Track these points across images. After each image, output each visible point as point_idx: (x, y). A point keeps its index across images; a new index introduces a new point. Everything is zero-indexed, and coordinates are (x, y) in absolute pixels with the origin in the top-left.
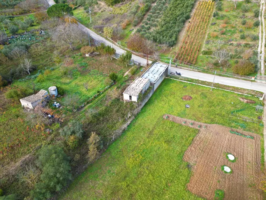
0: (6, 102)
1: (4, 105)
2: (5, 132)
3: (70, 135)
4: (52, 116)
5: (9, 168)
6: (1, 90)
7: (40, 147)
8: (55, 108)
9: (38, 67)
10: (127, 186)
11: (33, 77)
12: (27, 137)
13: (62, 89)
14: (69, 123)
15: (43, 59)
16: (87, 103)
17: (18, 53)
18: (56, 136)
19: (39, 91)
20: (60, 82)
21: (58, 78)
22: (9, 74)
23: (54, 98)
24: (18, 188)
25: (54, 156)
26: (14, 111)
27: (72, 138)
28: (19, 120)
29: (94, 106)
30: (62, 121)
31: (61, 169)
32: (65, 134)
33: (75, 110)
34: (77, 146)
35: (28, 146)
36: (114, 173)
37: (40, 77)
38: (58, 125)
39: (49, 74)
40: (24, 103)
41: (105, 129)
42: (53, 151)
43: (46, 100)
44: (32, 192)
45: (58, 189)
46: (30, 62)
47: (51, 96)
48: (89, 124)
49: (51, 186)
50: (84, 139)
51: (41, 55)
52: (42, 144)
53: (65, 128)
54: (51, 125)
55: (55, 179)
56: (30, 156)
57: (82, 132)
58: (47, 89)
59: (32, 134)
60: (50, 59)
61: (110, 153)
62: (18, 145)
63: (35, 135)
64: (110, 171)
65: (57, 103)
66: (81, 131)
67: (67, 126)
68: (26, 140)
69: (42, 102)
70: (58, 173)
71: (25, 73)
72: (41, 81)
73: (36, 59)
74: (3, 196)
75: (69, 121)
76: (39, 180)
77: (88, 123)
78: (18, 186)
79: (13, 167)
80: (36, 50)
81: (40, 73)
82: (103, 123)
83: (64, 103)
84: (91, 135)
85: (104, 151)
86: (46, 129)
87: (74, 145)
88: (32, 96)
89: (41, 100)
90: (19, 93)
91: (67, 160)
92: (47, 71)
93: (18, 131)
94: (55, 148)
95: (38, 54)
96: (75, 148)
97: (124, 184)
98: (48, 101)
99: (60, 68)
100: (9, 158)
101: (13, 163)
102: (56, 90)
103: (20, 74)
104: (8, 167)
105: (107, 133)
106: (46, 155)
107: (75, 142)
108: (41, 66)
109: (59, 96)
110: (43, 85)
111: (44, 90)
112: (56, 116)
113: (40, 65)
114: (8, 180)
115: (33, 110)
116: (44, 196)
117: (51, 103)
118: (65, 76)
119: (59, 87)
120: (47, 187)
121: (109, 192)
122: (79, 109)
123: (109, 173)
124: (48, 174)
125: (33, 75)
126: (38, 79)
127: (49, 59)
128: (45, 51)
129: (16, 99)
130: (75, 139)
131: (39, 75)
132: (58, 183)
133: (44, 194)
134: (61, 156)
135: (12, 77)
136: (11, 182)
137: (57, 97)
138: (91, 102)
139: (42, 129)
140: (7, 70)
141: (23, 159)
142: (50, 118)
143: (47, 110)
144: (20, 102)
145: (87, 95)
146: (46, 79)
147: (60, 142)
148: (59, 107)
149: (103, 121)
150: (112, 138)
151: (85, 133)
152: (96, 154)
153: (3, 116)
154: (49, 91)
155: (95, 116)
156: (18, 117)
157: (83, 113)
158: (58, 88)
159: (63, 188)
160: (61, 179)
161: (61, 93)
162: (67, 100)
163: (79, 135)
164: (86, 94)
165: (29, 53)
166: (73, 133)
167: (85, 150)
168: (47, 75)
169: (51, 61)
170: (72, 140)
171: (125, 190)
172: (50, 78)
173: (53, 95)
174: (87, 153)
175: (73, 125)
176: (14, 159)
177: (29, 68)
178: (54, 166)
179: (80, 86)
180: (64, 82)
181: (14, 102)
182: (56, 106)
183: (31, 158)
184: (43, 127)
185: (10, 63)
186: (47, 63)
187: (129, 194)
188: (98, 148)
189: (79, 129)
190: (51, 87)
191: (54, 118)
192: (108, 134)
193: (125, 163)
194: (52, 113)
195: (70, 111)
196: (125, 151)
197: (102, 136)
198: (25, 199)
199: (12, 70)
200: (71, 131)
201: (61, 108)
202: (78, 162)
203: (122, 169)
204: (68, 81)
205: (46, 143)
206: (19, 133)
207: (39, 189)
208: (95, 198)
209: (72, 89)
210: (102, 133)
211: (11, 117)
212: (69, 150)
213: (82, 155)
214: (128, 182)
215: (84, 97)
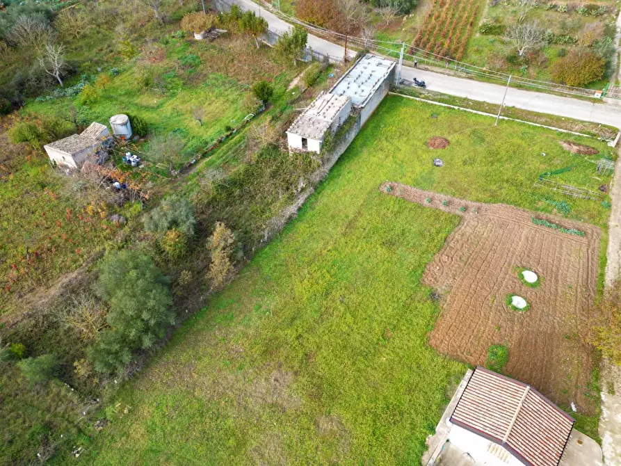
0: (11, 152)
1: (8, 158)
2: (17, 222)
3: (166, 229)
4: (124, 186)
5: (36, 299)
7: (101, 255)
8: (130, 167)
9: (79, 67)
10: (297, 338)
11: (70, 91)
12: (69, 233)
13: (141, 121)
14: (163, 202)
15: (90, 47)
16: (203, 155)
17: (28, 30)
18: (134, 230)
19: (87, 127)
20: (136, 104)
21: (129, 94)
22: (12, 83)
23: (124, 142)
24: (58, 342)
25: (133, 274)
26: (33, 172)
27: (172, 235)
28: (46, 193)
29: (218, 162)
30: (147, 197)
31: (151, 303)
33: (176, 173)
34: (184, 253)
35: (72, 252)
36: (269, 310)
37: (87, 91)
38: (138, 207)
39: (108, 85)
40: (54, 153)
41: (247, 215)
42: (131, 264)
43: (106, 148)
44: (89, 350)
45: (147, 342)
46: (61, 53)
47: (118, 137)
48: (209, 204)
49: (131, 338)
50: (198, 238)
51: (84, 36)
52: (104, 249)
53: (155, 213)
54: (121, 205)
55: (139, 323)
56: (79, 274)
57: (194, 221)
58: (106, 121)
59: (79, 226)
60: (109, 46)
61: (259, 269)
62: (49, 250)
63: (87, 229)
64: (261, 307)
65: (132, 155)
66: (192, 220)
67: (158, 209)
68: (67, 240)
69: (98, 153)
70: (144, 312)
71: (50, 80)
72: (90, 100)
73: (73, 46)
74: (27, 357)
75: (162, 197)
77: (206, 201)
78: (58, 338)
79: (45, 298)
80: (73, 23)
81: (87, 82)
82: (242, 203)
83: (148, 154)
84: (214, 230)
85: (245, 265)
86: (111, 214)
87: (178, 251)
88: (72, 139)
89: (94, 149)
90: (41, 130)
91: (164, 284)
92: (103, 75)
93: (46, 219)
94: (134, 258)
95: (78, 33)
96: (181, 258)
97: (290, 334)
98: (111, 150)
99: (135, 69)
100: (32, 278)
101: (42, 289)
102: (129, 124)
103: (37, 84)
104: (32, 299)
105: (251, 224)
106: (114, 273)
107: (180, 245)
108: (87, 63)
109: (136, 138)
110: (95, 112)
111: (99, 122)
112: (133, 186)
113: (84, 62)
114: (35, 326)
115: (78, 171)
116: (116, 358)
117: (118, 154)
118: (147, 90)
119: (135, 117)
120: (124, 340)
121: (257, 350)
122: (185, 169)
123: (257, 310)
124: (123, 312)
125: (70, 86)
126: (81, 97)
127: (106, 46)
128: (94, 26)
129: (35, 143)
130: (178, 237)
131: (85, 88)
132: (147, 330)
133: (116, 353)
134: (148, 275)
135: (21, 92)
136: (43, 329)
137: (131, 139)
138: (212, 154)
139: (102, 214)
140: (6, 74)
141: (65, 280)
142: (119, 189)
143: (112, 171)
144: (45, 152)
145: (201, 137)
146: (101, 97)
147: (144, 244)
148: (138, 164)
149: (241, 197)
150: (264, 236)
151: (200, 223)
152: (228, 270)
153: (10, 185)
154: (112, 125)
155: (223, 187)
156: (43, 186)
157: (195, 180)
158: (131, 119)
159: (158, 341)
160: (152, 322)
161: (140, 131)
162: (155, 148)
163: (189, 229)
164: (201, 134)
165: (55, 29)
166: (174, 223)
167: (202, 261)
168: (102, 87)
169: (111, 51)
170: (172, 239)
171: (294, 345)
172: (111, 94)
173: (122, 137)
174: (207, 268)
175: (173, 205)
176: (44, 279)
177: (59, 69)
178: (134, 296)
179: (183, 115)
180: (144, 104)
182: (129, 161)
183: (83, 279)
184: (103, 210)
185: (14, 56)
186: (102, 57)
187: (301, 355)
188: (231, 258)
189: (187, 216)
190: (116, 116)
191: (127, 190)
192: (253, 226)
193: (292, 289)
194: (123, 177)
195: (163, 173)
196: (292, 264)
197: (241, 232)
198: (76, 364)
199: (19, 73)
200: (169, 220)
201: (141, 167)
202: (187, 288)
203: (285, 303)
204: (155, 101)
205: (112, 245)
206: (49, 223)
207: (106, 344)
208: (228, 362)
209: (164, 121)
210: (240, 225)
211: (27, 187)
212: (167, 261)
213: (195, 273)
214: (300, 330)
215: (194, 141)
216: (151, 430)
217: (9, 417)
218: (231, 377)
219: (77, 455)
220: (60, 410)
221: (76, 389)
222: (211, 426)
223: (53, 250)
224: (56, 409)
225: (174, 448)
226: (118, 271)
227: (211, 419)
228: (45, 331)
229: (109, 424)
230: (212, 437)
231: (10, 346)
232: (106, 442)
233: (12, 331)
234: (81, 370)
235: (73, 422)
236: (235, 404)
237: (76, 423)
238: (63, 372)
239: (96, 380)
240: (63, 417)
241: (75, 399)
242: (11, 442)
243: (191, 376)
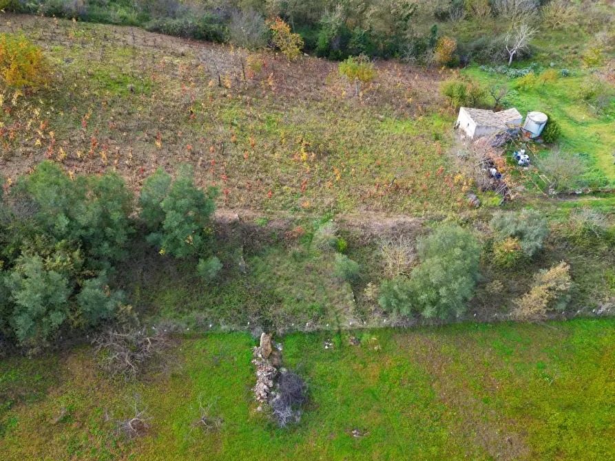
0: (433, 99)
1: (428, 103)
2: (401, 154)
3: (509, 235)
4: (498, 176)
5: (375, 218)
6: (440, 72)
7: (440, 219)
9: (536, 55)
10: (560, 427)
11: (512, 72)
12: (430, 186)
13: (557, 129)
14: (524, 211)
15: (559, 40)
16: (594, 193)
17: (516, 5)
18: (480, 217)
19: (504, 109)
20: (562, 111)
21: (563, 99)
22: (472, 44)
23: (527, 139)
24: (368, 260)
25: (458, 252)
26: (437, 123)
27: (510, 243)
28: (435, 146)
29: (605, 208)
30: (512, 197)
31: (455, 286)
32: (502, 227)
33: (554, 193)
34: (508, 265)
35: (422, 202)
36: (551, 378)
37: (527, 78)
38: (497, 200)
39: (550, 82)
40: (466, 119)
41: (597, 275)
42: (461, 243)
43: (507, 135)
44: (385, 283)
45: (428, 312)
46: (530, 36)
47: (524, 132)
48: (565, 239)
49: (419, 299)
50: (531, 262)
51: (561, 30)
52: (446, 216)
53: (509, 216)
54: (484, 190)
55: (434, 292)
56: (414, 222)
57: (540, 246)
58: (524, 113)
59: (440, 186)
60: (577, 48)
61: (570, 333)
62: (407, 189)
63: (445, 192)
64: (544, 367)
65: (525, 153)
66: (539, 243)
67: (515, 213)
68: (424, 191)
69: (498, 136)
70: (444, 288)
71: (503, 55)
72: (524, 88)
73: (544, 35)
74: (343, 253)
75: (524, 205)
76: (407, 273)
77: (564, 235)
78: (369, 257)
79: (381, 222)
80: (558, 14)
81: (533, 71)
82: (600, 260)
83: (541, 161)
84: (555, 267)
85: (558, 320)
86: (472, 192)
87: (504, 260)
88: (486, 113)
89: (497, 132)
90: (468, 93)
91: (474, 279)
92: (552, 71)
93: (421, 165)
94: (466, 239)
95: (558, 24)
96: (502, 268)
97: (557, 417)
98: (512, 140)
99: (586, 79)
100: (382, 202)
101: (384, 214)
102: (543, 125)
103: (491, 54)
104: (373, 216)
105: (593, 287)
106: (444, 240)
107: (510, 256)
108: (544, 54)
109: (540, 141)
110: (519, 100)
111: (518, 111)
112: (507, 180)
113: (543, 52)
114: (362, 237)
115: (472, 141)
116: (398, 305)
117: (514, 145)
118: (583, 103)
119: (553, 122)
120: (412, 295)
121: (514, 401)
122: (564, 194)
123: (538, 368)
124: (428, 275)
125: (515, 67)
126: (519, 82)
127: (573, 46)
128: (576, 24)
129: (455, 102)
130: (515, 249)
131: (528, 75)
132: (433, 303)
133: (400, 301)
134: (468, 261)
135: (473, 55)
136: (365, 243)
137: (534, 139)
138: (605, 197)
139: (464, 188)
140: (472, 35)
141: (402, 220)
142: (492, 176)
143: (498, 157)
144: (458, 111)
145: (605, 175)
146: (535, 90)
147: (480, 234)
148: (525, 165)
149: (604, 254)
150: (600, 308)
151: (542, 251)
152: (540, 311)
153: (415, 124)
154: (527, 119)
155: (591, 233)
156: (437, 139)
157: (567, 210)
158: (549, 122)
159: (435, 318)
160: (444, 301)
161: (549, 137)
162: (552, 160)
163: (529, 249)
164: (605, 172)
165: (539, 13)
166: (520, 235)
167: (519, 284)
168: (543, 81)
169: (575, 53)
170: (507, 247)
171: (552, 430)
172: (546, 92)
173: (528, 133)
174: (520, 294)
175: (531, 219)
176: (389, 209)
177: (519, 49)
178: (446, 269)
179: (603, 144)
180: (571, 114)
181: (446, 107)
182: (519, 158)
183: (414, 228)
184: (467, 184)
185: (489, 22)
186: (563, 55)
187: (552, 444)
188: (551, 302)
189: (537, 237)
190: (538, 113)
191: (499, 181)
192: (595, 291)
193: (591, 380)
194: (504, 168)
195: (541, 187)
196: (609, 357)
197: (578, 287)
198: (369, 285)
199: (484, 38)
200: (518, 229)
201: (525, 168)
202: (490, 296)
203: (573, 385)
204: (583, 117)
205: (454, 218)
206: (421, 169)
207: (399, 289)
208: (479, 387)
209: (579, 139)
210: (582, 280)
211: (425, 132)
212: (488, 262)
213: (505, 290)
214: (569, 423)
215: (595, 174)
216: (382, 378)
217: (307, 283)
218: (471, 399)
219: (326, 347)
220: (338, 307)
221: (356, 302)
222: (427, 420)
223: (410, 191)
224: (336, 304)
225: (389, 409)
226: (447, 241)
227: (432, 416)
228: (365, 246)
229: (359, 346)
230: (422, 430)
231: (339, 238)
232: (349, 357)
233: (347, 229)
234: (370, 291)
235: (339, 322)
236: (459, 424)
237: (341, 325)
238: (357, 283)
239: (373, 308)
240: (336, 313)
241: (351, 310)
242: (298, 301)
243: (440, 368)
